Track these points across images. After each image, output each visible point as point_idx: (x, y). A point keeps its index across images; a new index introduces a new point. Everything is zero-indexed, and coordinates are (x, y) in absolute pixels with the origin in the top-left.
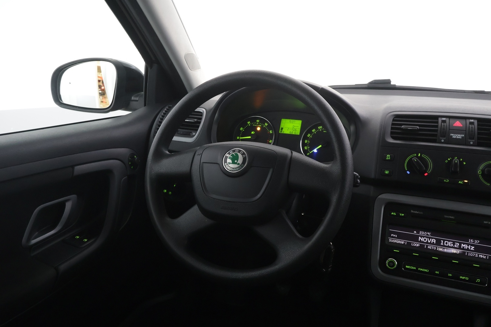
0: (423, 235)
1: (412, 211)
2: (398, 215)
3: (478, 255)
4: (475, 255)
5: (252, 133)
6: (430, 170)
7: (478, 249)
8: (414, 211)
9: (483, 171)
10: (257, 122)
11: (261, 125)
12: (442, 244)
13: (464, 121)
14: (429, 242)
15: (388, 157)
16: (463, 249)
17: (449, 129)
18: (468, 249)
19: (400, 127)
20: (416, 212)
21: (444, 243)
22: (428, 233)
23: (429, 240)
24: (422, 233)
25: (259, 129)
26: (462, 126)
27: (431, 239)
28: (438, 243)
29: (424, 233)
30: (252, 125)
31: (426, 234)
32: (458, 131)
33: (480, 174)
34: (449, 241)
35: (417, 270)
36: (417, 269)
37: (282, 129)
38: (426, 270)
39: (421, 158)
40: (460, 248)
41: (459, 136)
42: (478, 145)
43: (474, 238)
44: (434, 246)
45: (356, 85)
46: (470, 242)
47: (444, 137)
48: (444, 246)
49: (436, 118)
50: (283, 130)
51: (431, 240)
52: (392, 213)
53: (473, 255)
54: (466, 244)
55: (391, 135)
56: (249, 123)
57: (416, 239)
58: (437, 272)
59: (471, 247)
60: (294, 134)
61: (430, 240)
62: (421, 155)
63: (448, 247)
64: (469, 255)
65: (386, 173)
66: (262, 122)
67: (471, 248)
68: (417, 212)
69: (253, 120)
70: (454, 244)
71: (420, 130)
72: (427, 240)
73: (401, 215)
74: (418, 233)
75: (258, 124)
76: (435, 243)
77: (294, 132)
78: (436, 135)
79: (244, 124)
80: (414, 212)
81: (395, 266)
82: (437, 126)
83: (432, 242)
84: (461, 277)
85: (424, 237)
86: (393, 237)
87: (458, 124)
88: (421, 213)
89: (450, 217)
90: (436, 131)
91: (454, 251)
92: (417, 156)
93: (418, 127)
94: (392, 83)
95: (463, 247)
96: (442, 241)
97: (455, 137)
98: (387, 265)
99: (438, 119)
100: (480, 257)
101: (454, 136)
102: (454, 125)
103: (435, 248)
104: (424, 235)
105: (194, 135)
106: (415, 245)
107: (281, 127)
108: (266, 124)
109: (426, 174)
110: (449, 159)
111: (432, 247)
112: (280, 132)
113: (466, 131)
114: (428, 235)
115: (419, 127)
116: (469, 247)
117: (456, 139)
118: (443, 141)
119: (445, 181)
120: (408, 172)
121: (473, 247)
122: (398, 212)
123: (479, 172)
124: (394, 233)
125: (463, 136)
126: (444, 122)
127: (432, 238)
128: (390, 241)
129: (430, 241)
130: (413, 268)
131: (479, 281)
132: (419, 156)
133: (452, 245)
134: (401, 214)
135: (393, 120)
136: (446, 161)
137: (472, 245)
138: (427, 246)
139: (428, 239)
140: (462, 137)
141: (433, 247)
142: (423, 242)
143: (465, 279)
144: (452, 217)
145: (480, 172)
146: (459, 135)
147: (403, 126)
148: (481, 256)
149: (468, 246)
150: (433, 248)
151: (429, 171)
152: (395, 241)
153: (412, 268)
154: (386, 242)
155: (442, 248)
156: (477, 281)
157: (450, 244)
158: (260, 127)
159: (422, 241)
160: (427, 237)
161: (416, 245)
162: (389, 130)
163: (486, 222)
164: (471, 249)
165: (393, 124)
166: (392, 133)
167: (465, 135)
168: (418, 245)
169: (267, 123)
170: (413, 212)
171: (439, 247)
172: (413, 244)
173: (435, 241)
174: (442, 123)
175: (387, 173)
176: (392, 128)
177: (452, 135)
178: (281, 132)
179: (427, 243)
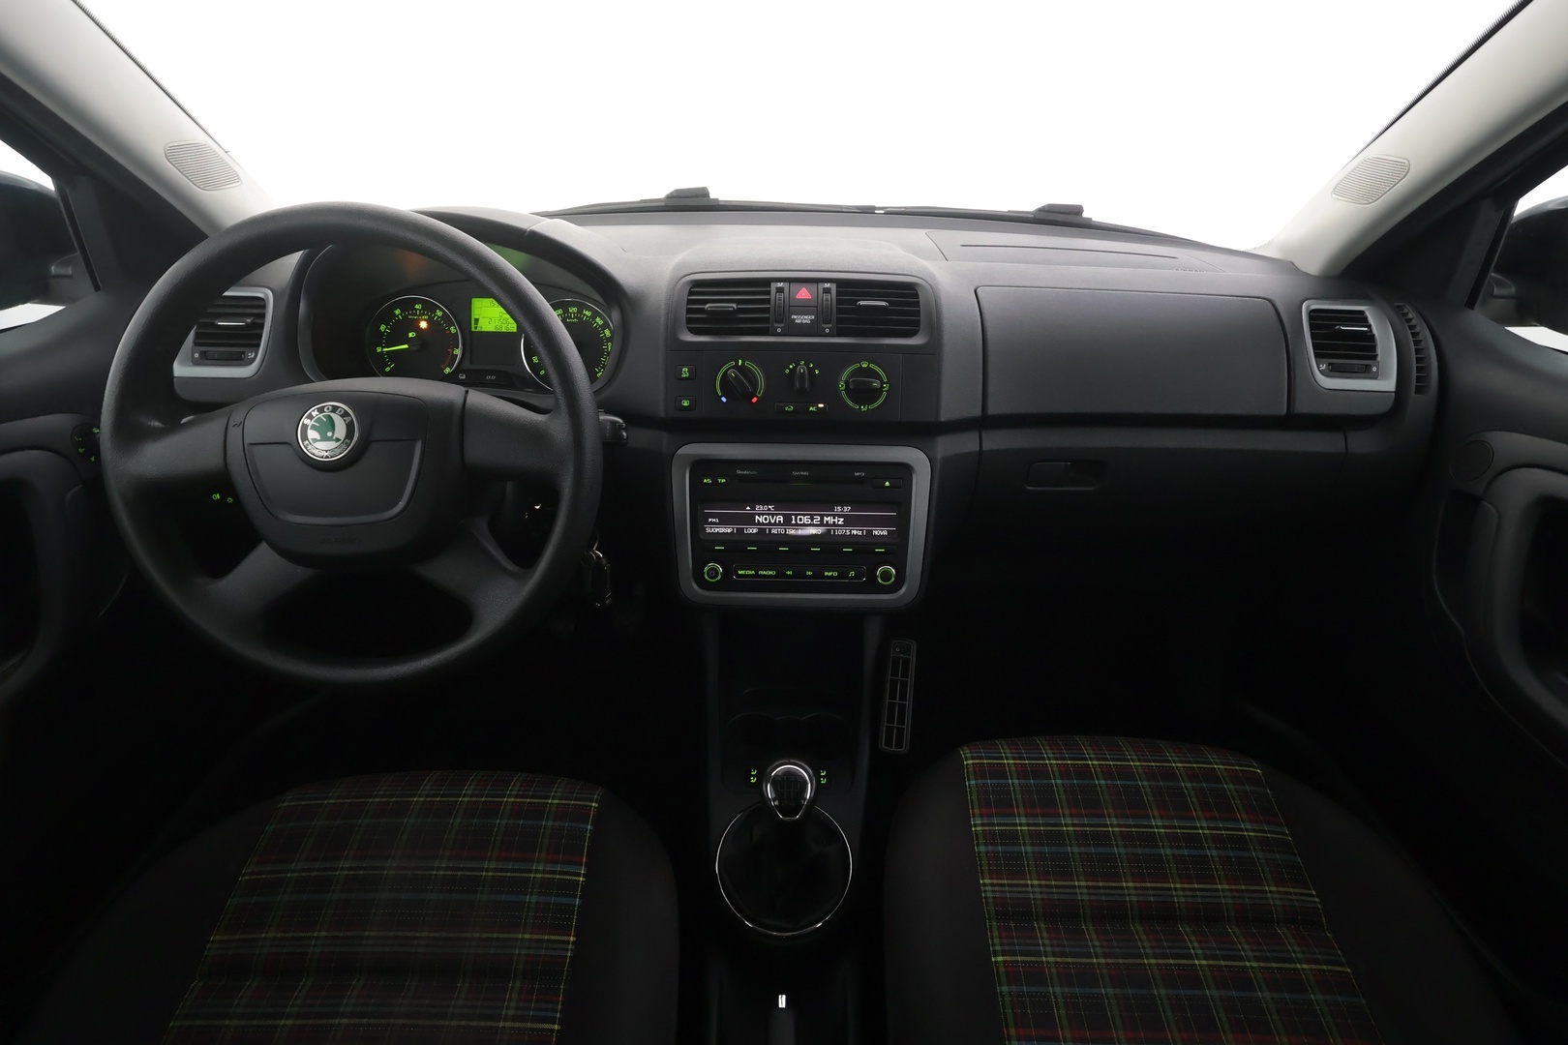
0: (762, 511)
1: (739, 472)
2: (715, 483)
3: (850, 532)
4: (846, 532)
5: (411, 335)
6: (760, 393)
7: (849, 521)
8: (741, 471)
9: (847, 383)
10: (416, 310)
11: (427, 315)
12: (793, 522)
13: (813, 286)
14: (773, 522)
15: (685, 372)
16: (827, 524)
17: (789, 306)
18: (834, 524)
19: (703, 307)
20: (745, 472)
21: (796, 520)
22: (770, 507)
24: (759, 508)
25: (423, 325)
26: (811, 297)
28: (787, 522)
29: (763, 508)
30: (405, 318)
31: (766, 508)
32: (804, 308)
33: (843, 390)
34: (804, 515)
35: (757, 575)
36: (757, 572)
37: (477, 320)
38: (771, 573)
39: (742, 369)
40: (821, 524)
41: (806, 319)
42: (840, 334)
43: (843, 504)
44: (781, 528)
45: (642, 201)
46: (837, 512)
47: (782, 321)
48: (797, 525)
49: (766, 283)
50: (480, 324)
51: (776, 518)
52: (705, 481)
53: (842, 532)
54: (831, 515)
55: (688, 326)
56: (398, 312)
57: (750, 520)
58: (788, 573)
59: (839, 519)
60: (504, 330)
61: (774, 518)
62: (743, 363)
63: (804, 525)
64: (836, 534)
66: (429, 308)
67: (838, 521)
68: (747, 473)
69: (408, 305)
70: (812, 519)
71: (739, 311)
72: (770, 518)
74: (753, 509)
75: (421, 315)
76: (782, 522)
77: (504, 326)
78: (767, 320)
79: (386, 318)
80: (743, 472)
81: (719, 578)
82: (768, 301)
83: (777, 522)
84: (826, 574)
85: (763, 514)
86: (712, 523)
87: (804, 293)
88: (755, 473)
89: (802, 473)
90: (767, 310)
91: (812, 531)
92: (736, 366)
93: (734, 305)
94: (712, 196)
95: (827, 522)
96: (793, 517)
97: (799, 321)
98: (706, 577)
99: (770, 287)
100: (853, 534)
101: (799, 319)
102: (797, 297)
103: (783, 531)
104: (764, 511)
105: (253, 360)
106: (751, 531)
107: (473, 318)
108: (439, 313)
109: (755, 400)
110: (791, 367)
112: (473, 329)
113: (817, 306)
114: (769, 509)
115: (738, 304)
116: (836, 520)
117: (801, 324)
118: (779, 330)
119: (787, 408)
120: (724, 399)
121: (842, 519)
122: (714, 478)
123: (841, 386)
124: (713, 516)
125: (813, 317)
126: (780, 290)
127: (777, 515)
128: (708, 531)
129: (774, 520)
130: (750, 572)
131: (853, 575)
132: (740, 364)
133: (810, 520)
134: (720, 480)
135: (691, 293)
136: (787, 371)
137: (840, 516)
138: (770, 530)
139: (770, 516)
140: (811, 320)
141: (779, 530)
142: (763, 524)
143: (832, 575)
144: (805, 473)
146: (806, 317)
147: (708, 305)
148: (855, 532)
149: (834, 518)
152: (717, 530)
153: (748, 573)
154: (701, 536)
155: (794, 529)
156: (850, 576)
157: (806, 520)
158: (425, 320)
159: (761, 522)
160: (768, 514)
162: (683, 315)
163: (858, 474)
164: (840, 523)
165: (690, 302)
166: (689, 321)
167: (817, 317)
168: (755, 531)
169: (441, 310)
171: (789, 529)
172: (746, 531)
173: (782, 519)
174: (777, 294)
175: (686, 404)
176: (689, 311)
177: (795, 317)
178: (476, 328)
179: (770, 524)
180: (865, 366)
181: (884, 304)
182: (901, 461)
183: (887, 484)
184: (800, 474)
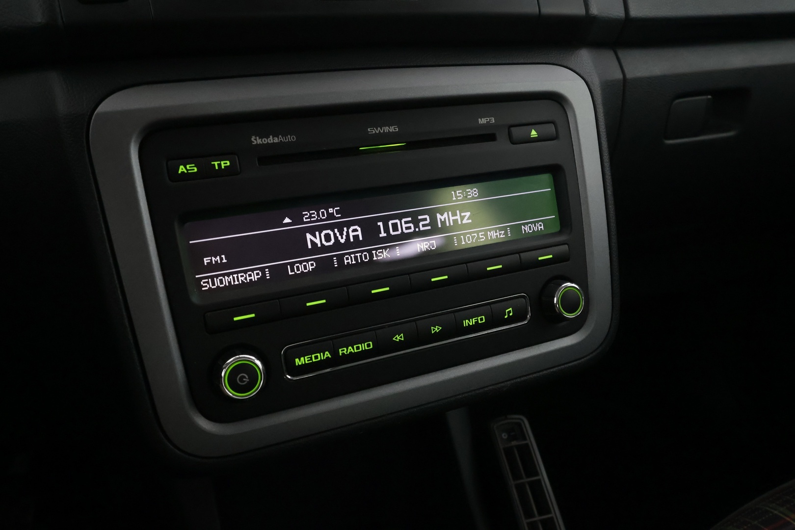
0: (317, 221)
1: (257, 141)
2: (206, 172)
3: (486, 235)
4: (478, 238)
7: (480, 215)
8: (261, 138)
12: (383, 234)
14: (342, 241)
16: (444, 228)
18: (456, 225)
20: (271, 140)
21: (387, 230)
22: (331, 211)
23: (341, 234)
24: (310, 217)
27: (345, 229)
28: (371, 236)
29: (318, 215)
31: (323, 215)
34: (400, 217)
35: (336, 360)
36: (335, 353)
38: (363, 347)
40: (434, 229)
44: (362, 252)
46: (457, 201)
48: (390, 238)
51: (348, 232)
52: (182, 169)
53: (473, 237)
54: (447, 209)
57: (296, 244)
58: (398, 338)
59: (463, 214)
61: (345, 233)
64: (463, 243)
67: (462, 218)
68: (276, 140)
70: (416, 223)
72: (335, 234)
73: (219, 165)
74: (297, 220)
76: (361, 238)
80: (265, 141)
81: (260, 383)
83: (352, 240)
84: (466, 323)
85: (320, 229)
86: (211, 267)
88: (291, 138)
89: (386, 129)
91: (421, 245)
95: (443, 223)
96: (380, 224)
98: (230, 392)
100: (491, 237)
103: (365, 256)
104: (322, 220)
106: (302, 268)
111: (356, 258)
114: (331, 216)
116: (458, 217)
121: (468, 214)
122: (202, 158)
124: (213, 249)
127: (349, 224)
128: (206, 285)
129: (344, 237)
130: (321, 357)
131: (511, 314)
133: (411, 225)
134: (216, 163)
137: (463, 208)
138: (340, 258)
139: (336, 230)
141: (358, 255)
142: (324, 249)
143: (477, 322)
144: (392, 129)
148: (494, 234)
149: (454, 214)
150: (361, 256)
152: (226, 280)
153: (316, 357)
154: (195, 299)
155: (385, 248)
156: (506, 317)
157: (404, 225)
159: (319, 245)
160: (331, 227)
161: (305, 267)
163: (483, 121)
164: (465, 221)
168: (310, 267)
170: (259, 141)
171: (376, 249)
172: (292, 270)
173: (359, 233)
179: (337, 246)
182: (549, 89)
183: (534, 133)
184: (382, 132)
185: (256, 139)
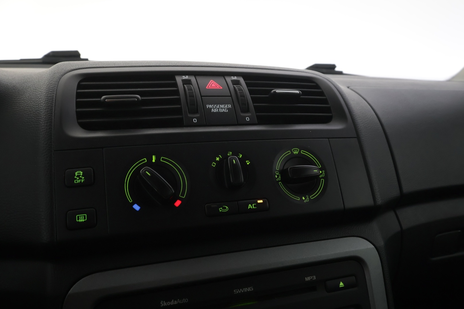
6: (184, 192)
8: (166, 301)
9: (283, 172)
15: (78, 176)
17: (201, 96)
19: (100, 99)
20: (173, 303)
26: (222, 88)
32: (217, 97)
33: (279, 181)
39: (158, 165)
41: (223, 108)
42: (260, 122)
47: (197, 112)
55: (80, 121)
62: (157, 159)
65: (80, 221)
68: (176, 303)
71: (144, 102)
78: (179, 111)
80: (169, 303)
88: (185, 301)
89: (246, 290)
90: (177, 101)
92: (150, 162)
93: (139, 97)
97: (215, 111)
99: (175, 80)
101: (215, 108)
102: (207, 88)
109: (178, 203)
110: (218, 159)
113: (231, 96)
115: (141, 96)
117: (219, 113)
118: (195, 121)
119: (221, 210)
120: (137, 207)
123: (276, 177)
125: (230, 106)
126: (187, 83)
132: (154, 161)
135: (79, 87)
136: (214, 165)
140: (228, 109)
144: (249, 289)
145: (278, 176)
146: (222, 106)
147: (103, 97)
151: (183, 195)
162: (72, 109)
163: (308, 279)
165: (78, 95)
166: (79, 115)
167: (233, 106)
170: (165, 304)
174: (185, 85)
175: (82, 220)
176: (79, 105)
177: (210, 106)
180: (296, 153)
181: (298, 92)
182: (352, 254)
183: (341, 284)
184: (243, 292)
185: (163, 303)
